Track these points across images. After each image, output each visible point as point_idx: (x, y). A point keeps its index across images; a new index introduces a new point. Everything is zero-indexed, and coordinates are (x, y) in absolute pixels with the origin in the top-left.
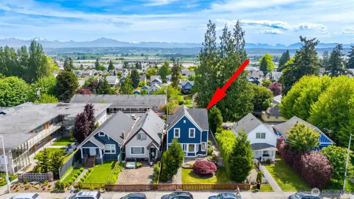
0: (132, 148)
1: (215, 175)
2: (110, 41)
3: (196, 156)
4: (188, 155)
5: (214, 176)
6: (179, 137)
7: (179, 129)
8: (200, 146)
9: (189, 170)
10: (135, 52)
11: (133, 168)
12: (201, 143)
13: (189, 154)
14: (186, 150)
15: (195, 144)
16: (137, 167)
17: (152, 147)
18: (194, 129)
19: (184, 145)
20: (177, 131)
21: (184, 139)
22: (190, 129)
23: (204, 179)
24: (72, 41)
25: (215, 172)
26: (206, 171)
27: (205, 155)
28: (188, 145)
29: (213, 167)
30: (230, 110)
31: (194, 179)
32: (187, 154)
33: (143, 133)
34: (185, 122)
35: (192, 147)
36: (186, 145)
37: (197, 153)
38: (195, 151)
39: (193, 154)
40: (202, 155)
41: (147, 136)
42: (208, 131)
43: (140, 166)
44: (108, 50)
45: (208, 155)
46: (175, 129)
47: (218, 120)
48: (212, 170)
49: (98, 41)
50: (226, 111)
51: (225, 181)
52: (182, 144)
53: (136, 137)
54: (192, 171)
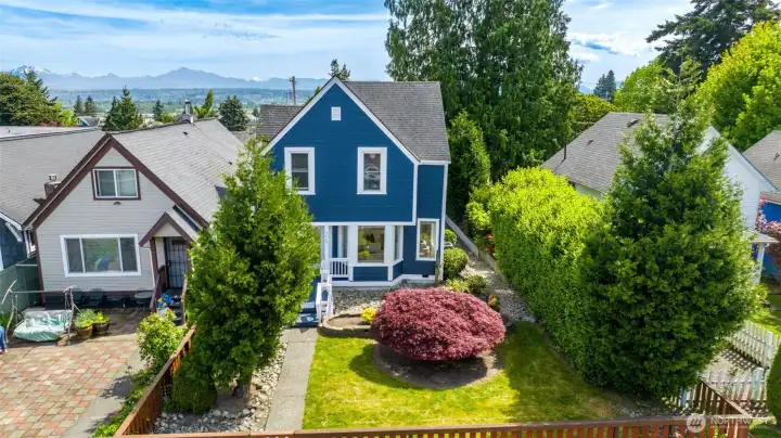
0: (71, 244)
1: (497, 365)
2: (201, 75)
3: (391, 282)
4: (356, 279)
5: (494, 373)
6: (311, 191)
7: (310, 151)
8: (410, 233)
9: (355, 341)
10: (258, 100)
11: (55, 341)
12: (416, 221)
13: (361, 274)
14: (345, 255)
15: (389, 227)
16: (78, 336)
17: (169, 232)
18: (383, 151)
19: (335, 229)
20: (300, 160)
21: (335, 200)
22: (362, 151)
23: (436, 387)
24: (111, 76)
25: (496, 350)
26: (445, 344)
27: (431, 278)
28: (353, 229)
29: (485, 319)
30: (513, 137)
31: (384, 388)
32: (350, 275)
33: (125, 162)
34: (336, 114)
35: (372, 239)
36: (345, 228)
37: (399, 270)
38: (389, 261)
39: (380, 274)
40: (418, 278)
41: (144, 180)
42: (446, 163)
43: (96, 331)
44: (194, 95)
45: (446, 276)
46: (288, 151)
47: (473, 165)
48: (482, 340)
49: (172, 75)
50: (500, 139)
51: (565, 400)
52: (327, 226)
53: (86, 184)
54: (368, 350)
